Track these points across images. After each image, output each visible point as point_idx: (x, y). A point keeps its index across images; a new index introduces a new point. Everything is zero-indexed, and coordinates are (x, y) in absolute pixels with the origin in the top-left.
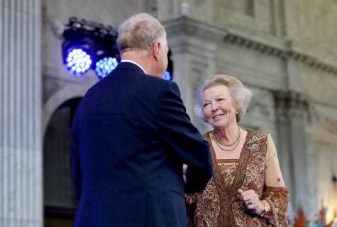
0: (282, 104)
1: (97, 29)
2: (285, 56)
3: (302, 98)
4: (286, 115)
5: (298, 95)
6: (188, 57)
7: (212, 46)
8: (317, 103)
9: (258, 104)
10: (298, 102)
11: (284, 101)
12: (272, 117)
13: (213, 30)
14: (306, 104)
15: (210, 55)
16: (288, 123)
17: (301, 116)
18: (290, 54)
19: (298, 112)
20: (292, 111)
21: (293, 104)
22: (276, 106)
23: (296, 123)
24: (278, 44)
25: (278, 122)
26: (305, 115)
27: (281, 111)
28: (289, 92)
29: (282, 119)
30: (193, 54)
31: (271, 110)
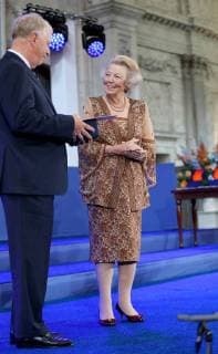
0: (187, 65)
1: (48, 12)
2: (188, 29)
3: (202, 60)
4: (189, 73)
5: (199, 58)
6: (116, 31)
7: (134, 23)
8: (213, 64)
9: (169, 65)
10: (199, 63)
11: (189, 63)
12: (180, 76)
13: (135, 11)
14: (205, 65)
15: (133, 29)
16: (191, 79)
17: (201, 74)
18: (193, 27)
19: (199, 71)
20: (194, 70)
21: (196, 65)
22: (183, 67)
23: (197, 79)
24: (183, 20)
25: (184, 79)
26: (204, 73)
27: (186, 70)
28: (192, 56)
29: (188, 76)
30: (120, 29)
31: (179, 70)
